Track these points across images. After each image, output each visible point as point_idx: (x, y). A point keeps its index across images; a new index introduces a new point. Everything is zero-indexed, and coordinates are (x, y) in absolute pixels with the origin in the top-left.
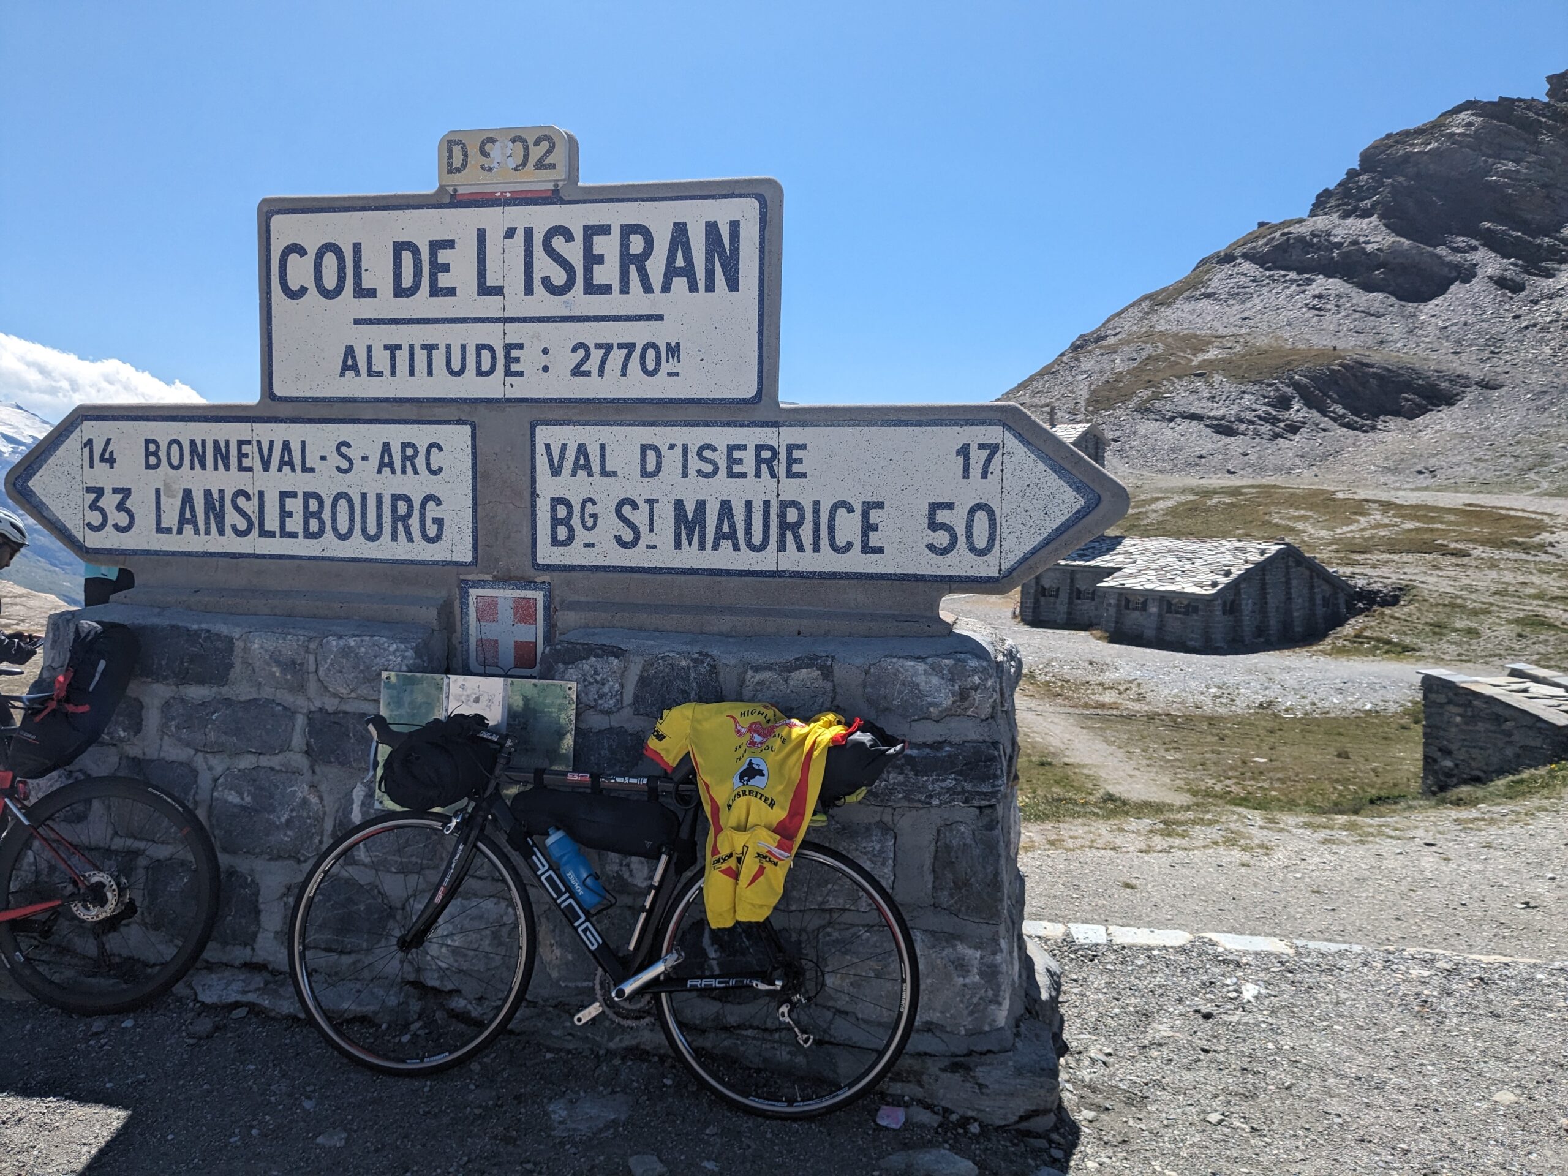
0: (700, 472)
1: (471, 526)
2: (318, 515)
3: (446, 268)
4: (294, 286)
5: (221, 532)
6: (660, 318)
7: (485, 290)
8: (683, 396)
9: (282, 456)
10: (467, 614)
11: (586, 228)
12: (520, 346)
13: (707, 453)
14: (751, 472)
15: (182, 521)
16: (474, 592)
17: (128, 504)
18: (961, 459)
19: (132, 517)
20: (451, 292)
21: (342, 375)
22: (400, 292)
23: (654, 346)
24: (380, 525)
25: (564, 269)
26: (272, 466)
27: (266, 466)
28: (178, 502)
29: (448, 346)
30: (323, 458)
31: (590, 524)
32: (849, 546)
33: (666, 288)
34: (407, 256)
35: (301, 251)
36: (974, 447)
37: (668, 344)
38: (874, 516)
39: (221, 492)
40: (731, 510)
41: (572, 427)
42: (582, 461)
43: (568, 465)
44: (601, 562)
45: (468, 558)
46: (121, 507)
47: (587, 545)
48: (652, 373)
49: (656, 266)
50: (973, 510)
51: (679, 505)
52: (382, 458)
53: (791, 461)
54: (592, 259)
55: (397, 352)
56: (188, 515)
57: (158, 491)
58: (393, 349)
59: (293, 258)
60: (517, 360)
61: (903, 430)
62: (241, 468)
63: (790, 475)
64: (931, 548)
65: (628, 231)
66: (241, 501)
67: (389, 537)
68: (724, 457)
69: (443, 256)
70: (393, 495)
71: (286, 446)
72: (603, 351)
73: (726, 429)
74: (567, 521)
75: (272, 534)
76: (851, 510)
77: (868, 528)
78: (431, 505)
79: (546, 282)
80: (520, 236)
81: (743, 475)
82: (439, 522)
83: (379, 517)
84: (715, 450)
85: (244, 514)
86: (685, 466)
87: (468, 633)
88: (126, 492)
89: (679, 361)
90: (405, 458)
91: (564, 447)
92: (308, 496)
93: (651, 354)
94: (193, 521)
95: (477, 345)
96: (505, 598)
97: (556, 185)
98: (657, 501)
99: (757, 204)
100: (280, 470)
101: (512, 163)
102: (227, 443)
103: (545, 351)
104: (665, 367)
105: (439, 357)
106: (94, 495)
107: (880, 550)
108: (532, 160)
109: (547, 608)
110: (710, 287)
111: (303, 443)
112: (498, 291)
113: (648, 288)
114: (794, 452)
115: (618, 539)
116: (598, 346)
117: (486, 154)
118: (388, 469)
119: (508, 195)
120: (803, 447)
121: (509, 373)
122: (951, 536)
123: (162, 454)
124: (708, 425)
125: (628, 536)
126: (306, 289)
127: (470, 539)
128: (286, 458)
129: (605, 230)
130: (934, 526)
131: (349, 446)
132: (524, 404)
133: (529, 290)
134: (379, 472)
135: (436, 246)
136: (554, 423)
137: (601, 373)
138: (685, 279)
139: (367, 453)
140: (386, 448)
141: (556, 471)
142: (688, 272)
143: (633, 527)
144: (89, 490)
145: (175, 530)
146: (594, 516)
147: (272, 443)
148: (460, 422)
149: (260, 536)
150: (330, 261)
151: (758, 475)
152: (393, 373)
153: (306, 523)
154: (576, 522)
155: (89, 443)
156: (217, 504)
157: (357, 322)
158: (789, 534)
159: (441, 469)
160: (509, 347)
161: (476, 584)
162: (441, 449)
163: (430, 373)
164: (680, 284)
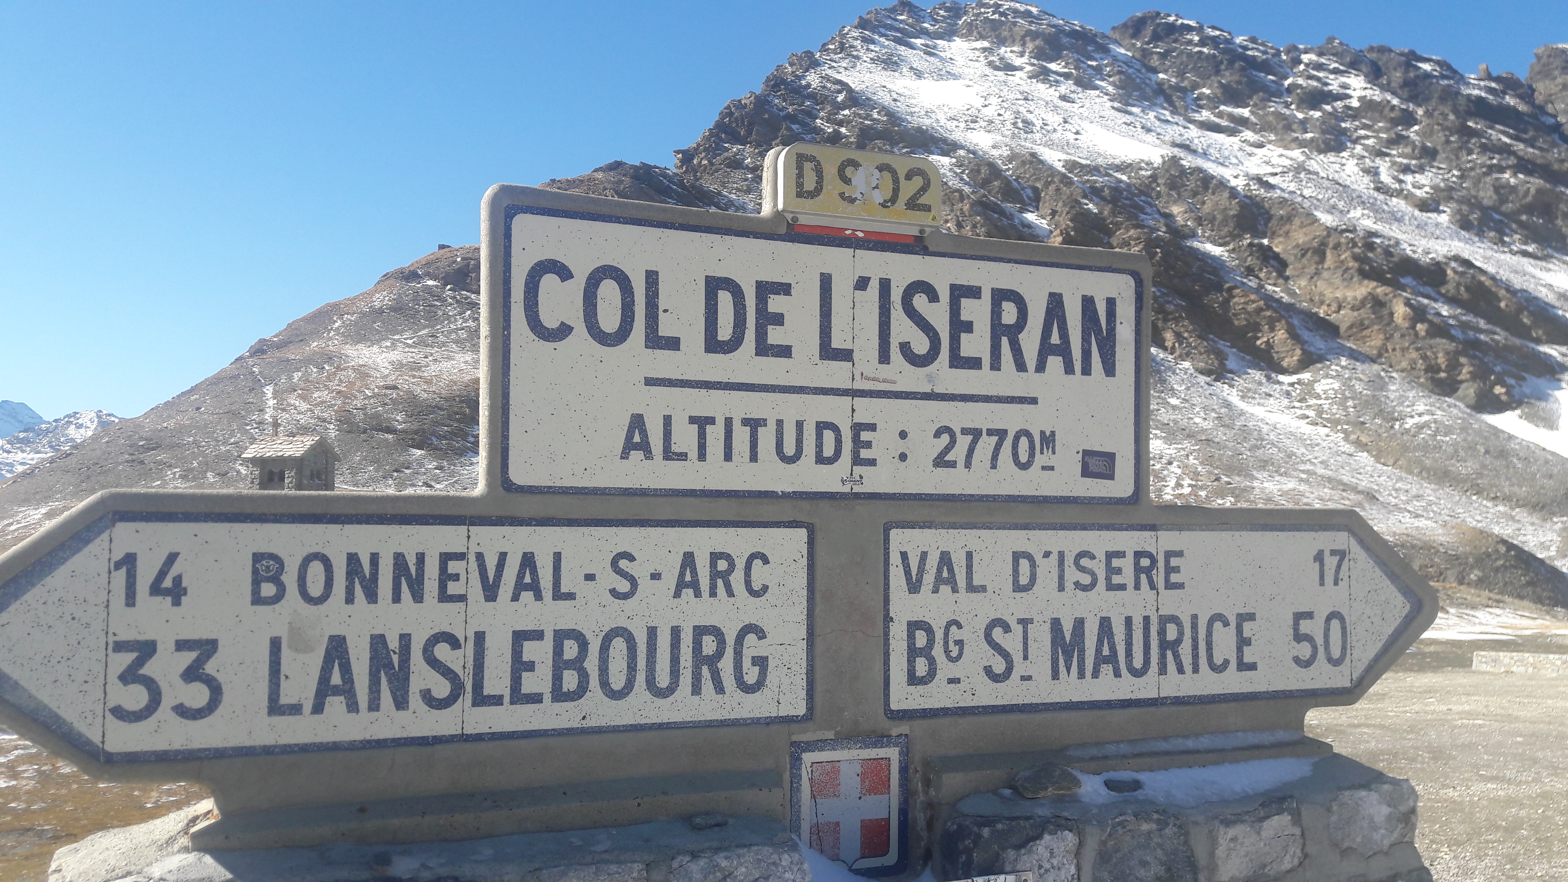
0: (1077, 584)
1: (804, 665)
2: (577, 664)
3: (778, 319)
4: (550, 321)
5: (401, 703)
6: (1034, 401)
7: (828, 352)
8: (1059, 494)
9: (520, 576)
10: (798, 790)
11: (954, 288)
12: (872, 427)
13: (1085, 562)
14: (1130, 581)
15: (324, 690)
16: (808, 758)
17: (210, 668)
18: (1317, 564)
19: (216, 690)
20: (785, 352)
21: (625, 455)
22: (713, 345)
23: (1027, 434)
24: (675, 673)
25: (927, 335)
26: (501, 591)
27: (491, 592)
28: (316, 659)
29: (780, 423)
30: (590, 577)
31: (954, 654)
32: (1226, 662)
33: (1041, 367)
34: (725, 299)
35: (564, 273)
36: (1327, 553)
37: (1042, 433)
38: (1247, 627)
39: (405, 640)
40: (1110, 628)
41: (934, 531)
42: (945, 574)
43: (929, 578)
44: (968, 702)
45: (801, 710)
46: (192, 674)
47: (951, 681)
48: (1024, 467)
49: (1030, 341)
50: (1328, 619)
51: (1056, 624)
52: (682, 575)
53: (1170, 570)
54: (960, 327)
55: (709, 428)
56: (336, 679)
57: (275, 645)
58: (702, 423)
59: (549, 281)
60: (868, 445)
61: (1270, 535)
62: (444, 597)
63: (1169, 586)
64: (1297, 660)
65: (1000, 296)
66: (442, 651)
67: (689, 689)
68: (1103, 566)
69: (775, 304)
70: (695, 628)
71: (528, 561)
72: (970, 437)
73: (1105, 534)
74: (926, 652)
75: (497, 700)
76: (1226, 624)
77: (1243, 642)
78: (751, 639)
79: (905, 348)
80: (873, 289)
81: (1122, 587)
82: (761, 662)
83: (675, 660)
84: (1093, 557)
85: (446, 672)
86: (1061, 577)
87: (799, 817)
88: (208, 648)
89: (1054, 453)
90: (715, 574)
91: (924, 556)
92: (560, 636)
93: (1024, 442)
94: (348, 690)
95: (818, 424)
96: (850, 761)
97: (922, 231)
98: (1031, 621)
99: (1132, 283)
100: (515, 598)
101: (878, 197)
102: (421, 558)
103: (903, 435)
104: (1040, 460)
105: (767, 437)
106: (134, 655)
107: (1253, 667)
108: (904, 197)
109: (904, 770)
110: (1086, 370)
111: (557, 557)
112: (846, 355)
113: (1021, 366)
114: (1172, 559)
115: (988, 670)
116: (965, 431)
117: (847, 181)
118: (690, 591)
119: (861, 234)
120: (1180, 554)
121: (857, 461)
122: (1312, 646)
123: (290, 578)
124: (1085, 529)
125: (999, 666)
126: (570, 329)
127: (801, 682)
128: (528, 579)
129: (974, 292)
130: (1299, 637)
131: (631, 558)
132: (879, 502)
133: (884, 357)
134: (677, 595)
135: (765, 289)
136: (912, 525)
137: (968, 465)
138: (1061, 358)
139: (660, 569)
140: (689, 560)
141: (914, 587)
142: (1064, 350)
143: (1006, 655)
144: (120, 647)
145: (308, 707)
146: (960, 643)
147: (503, 556)
148: (794, 524)
149: (475, 704)
150: (609, 291)
151: (1137, 587)
152: (702, 456)
153: (557, 679)
154: (938, 651)
155: (129, 561)
156: (395, 659)
157: (650, 382)
158: (1169, 654)
159: (765, 588)
160: (858, 428)
161: (811, 746)
162: (766, 561)
163: (754, 458)
164: (1055, 363)
